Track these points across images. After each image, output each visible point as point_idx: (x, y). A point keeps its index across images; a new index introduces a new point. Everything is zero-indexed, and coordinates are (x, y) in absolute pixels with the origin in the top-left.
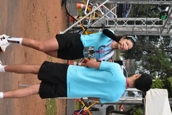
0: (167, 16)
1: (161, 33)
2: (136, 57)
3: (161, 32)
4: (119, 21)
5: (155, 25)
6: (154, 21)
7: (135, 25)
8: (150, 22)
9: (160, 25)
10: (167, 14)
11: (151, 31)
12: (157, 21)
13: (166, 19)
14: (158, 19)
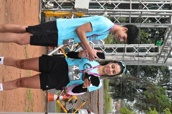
0: (163, 42)
1: (157, 63)
2: (129, 97)
3: (157, 61)
4: (107, 48)
5: (150, 53)
6: (148, 48)
7: (126, 53)
8: (144, 50)
9: (155, 52)
10: (163, 40)
11: (145, 60)
12: (152, 48)
13: (162, 45)
14: (153, 46)
